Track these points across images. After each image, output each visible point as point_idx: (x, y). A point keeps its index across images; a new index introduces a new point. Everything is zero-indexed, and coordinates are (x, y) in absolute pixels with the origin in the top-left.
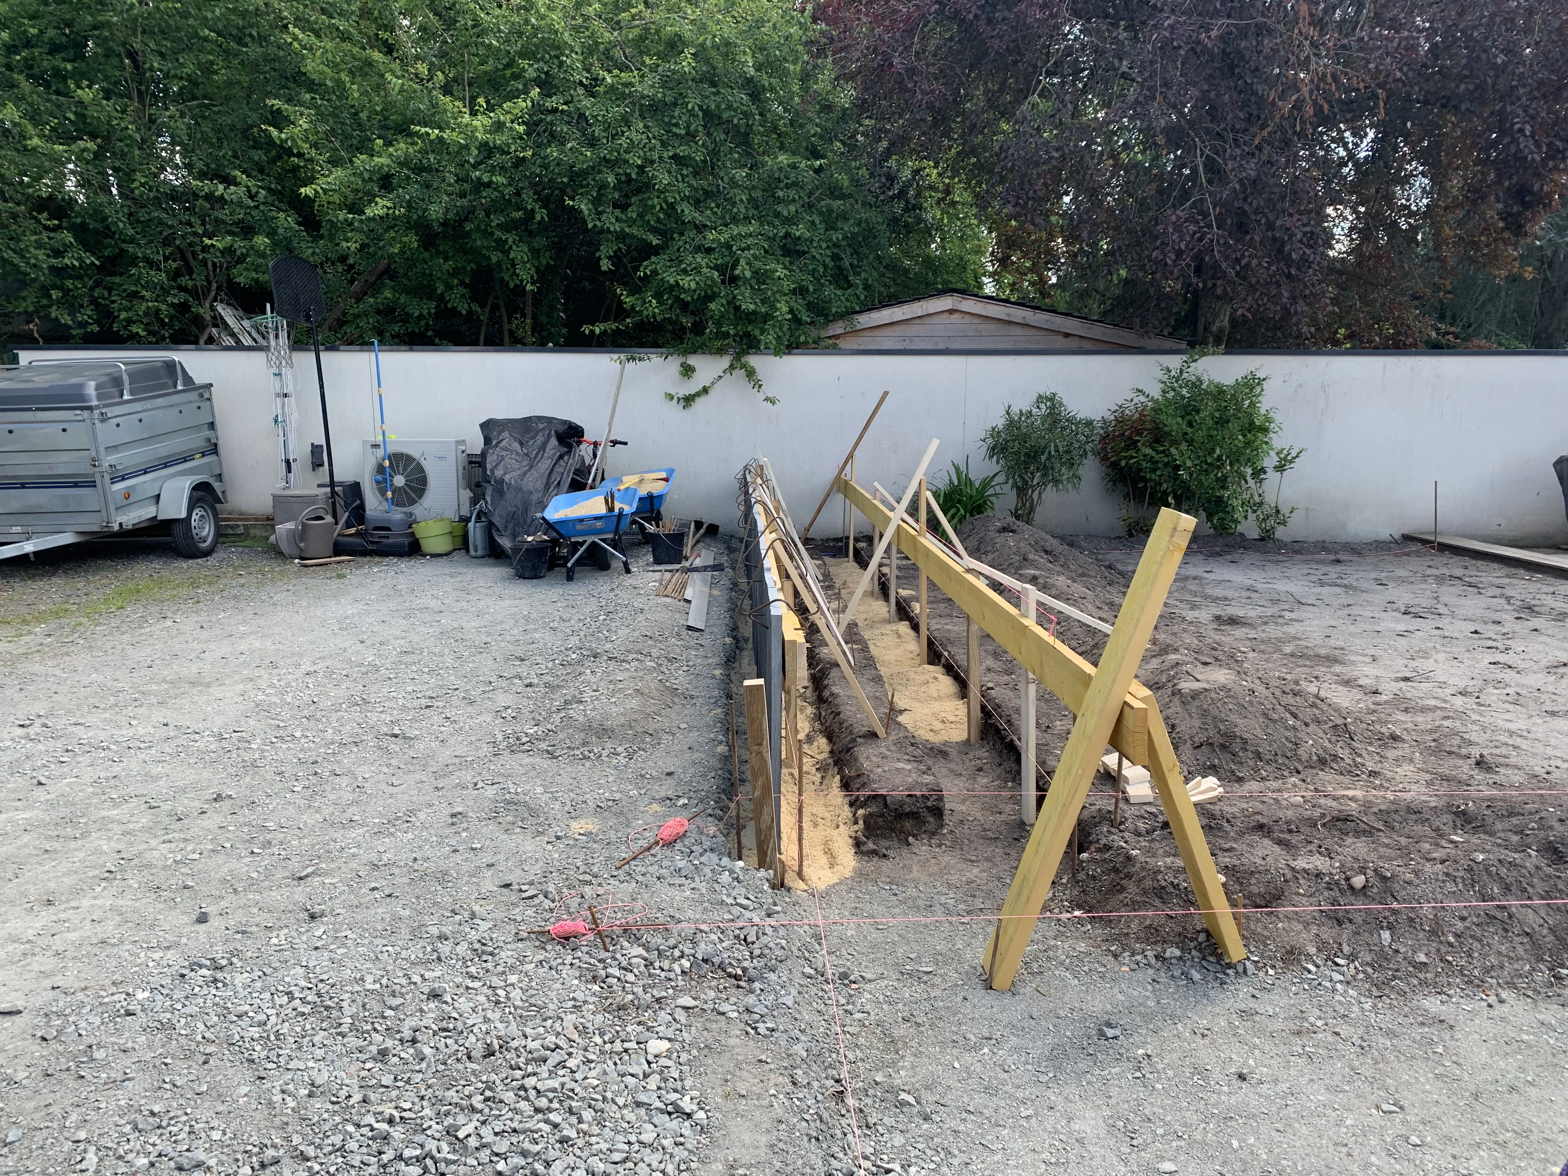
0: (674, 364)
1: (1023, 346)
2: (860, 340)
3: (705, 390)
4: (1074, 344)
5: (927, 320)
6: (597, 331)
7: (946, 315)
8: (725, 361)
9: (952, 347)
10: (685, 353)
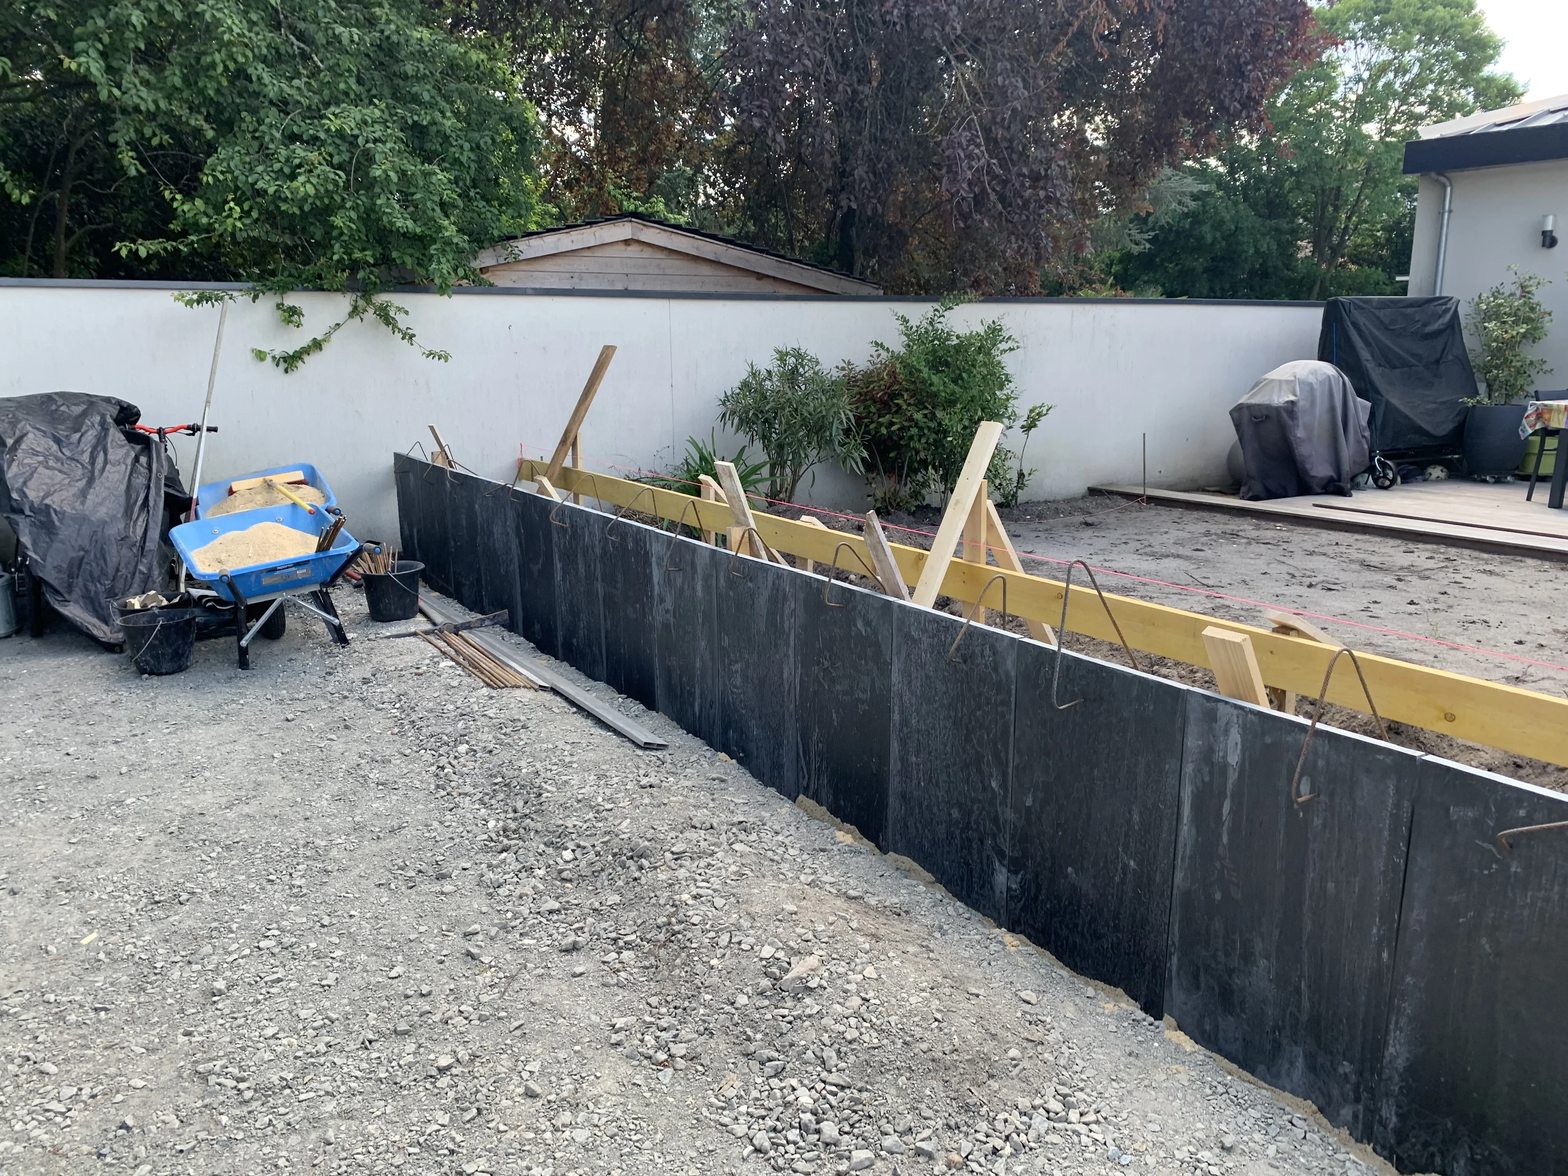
0: (266, 304)
1: (711, 289)
2: (514, 276)
3: (317, 345)
4: (766, 287)
5: (599, 253)
6: (143, 252)
7: (622, 247)
8: (343, 303)
9: (631, 287)
10: (284, 288)
